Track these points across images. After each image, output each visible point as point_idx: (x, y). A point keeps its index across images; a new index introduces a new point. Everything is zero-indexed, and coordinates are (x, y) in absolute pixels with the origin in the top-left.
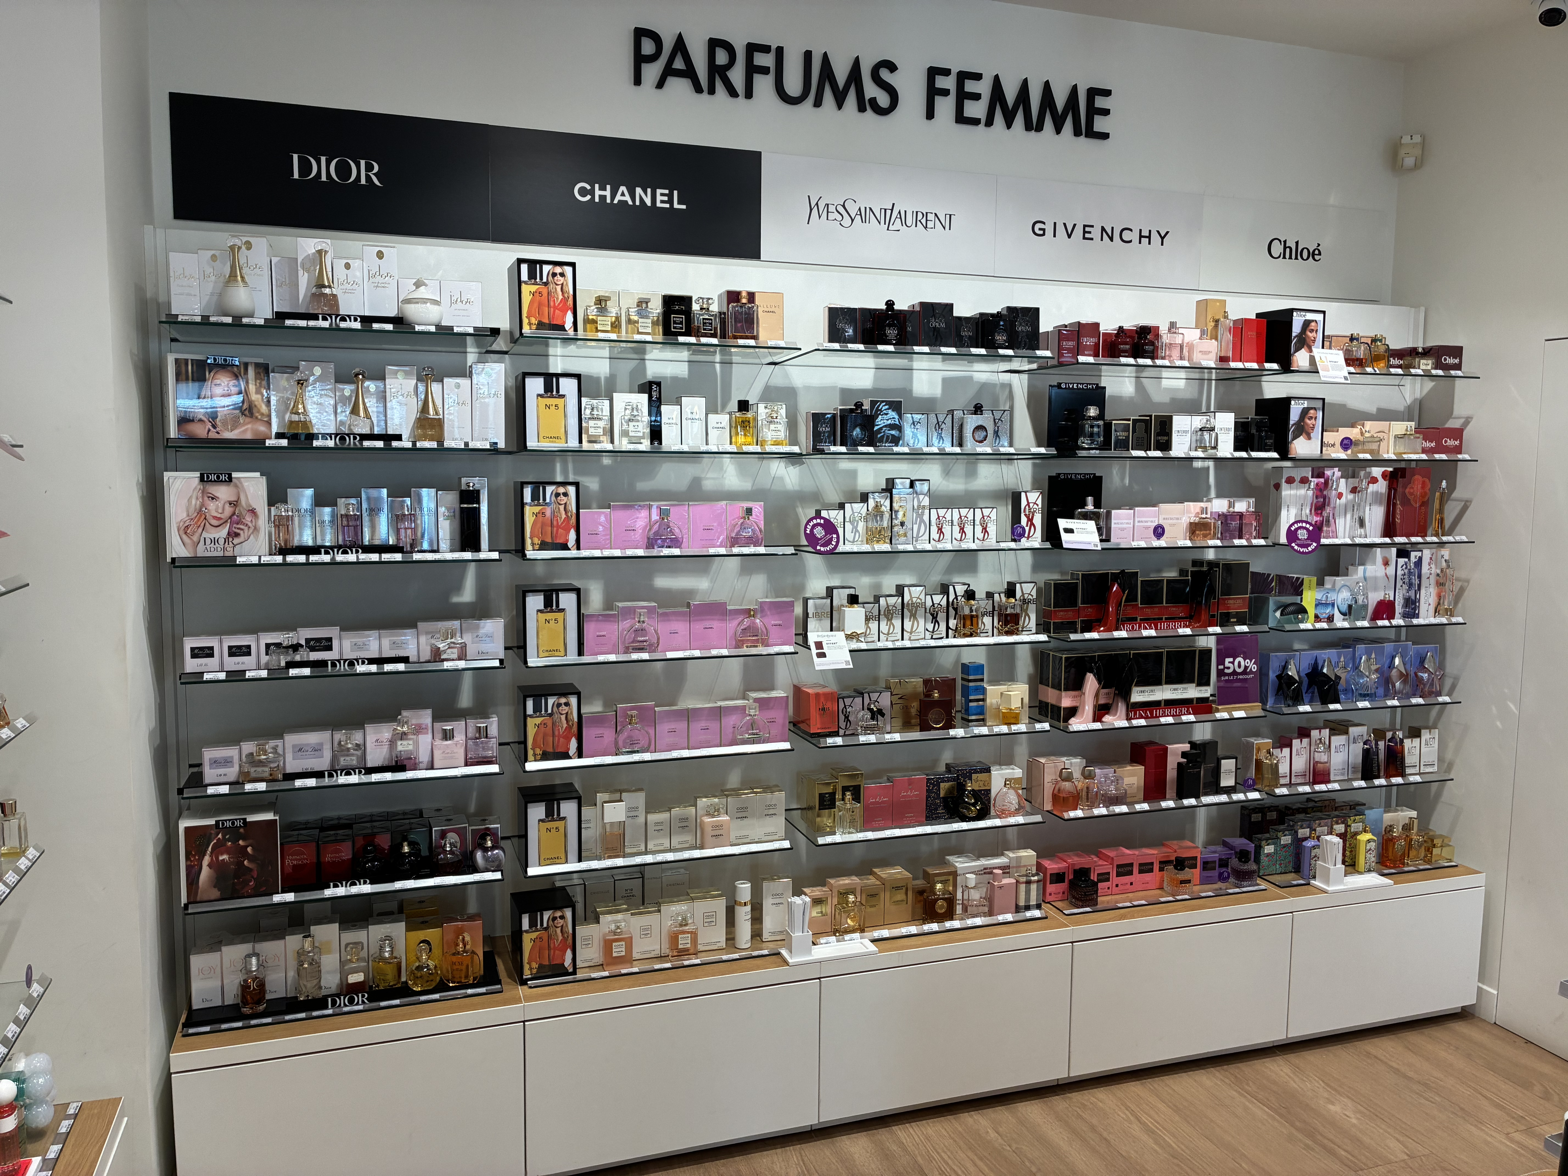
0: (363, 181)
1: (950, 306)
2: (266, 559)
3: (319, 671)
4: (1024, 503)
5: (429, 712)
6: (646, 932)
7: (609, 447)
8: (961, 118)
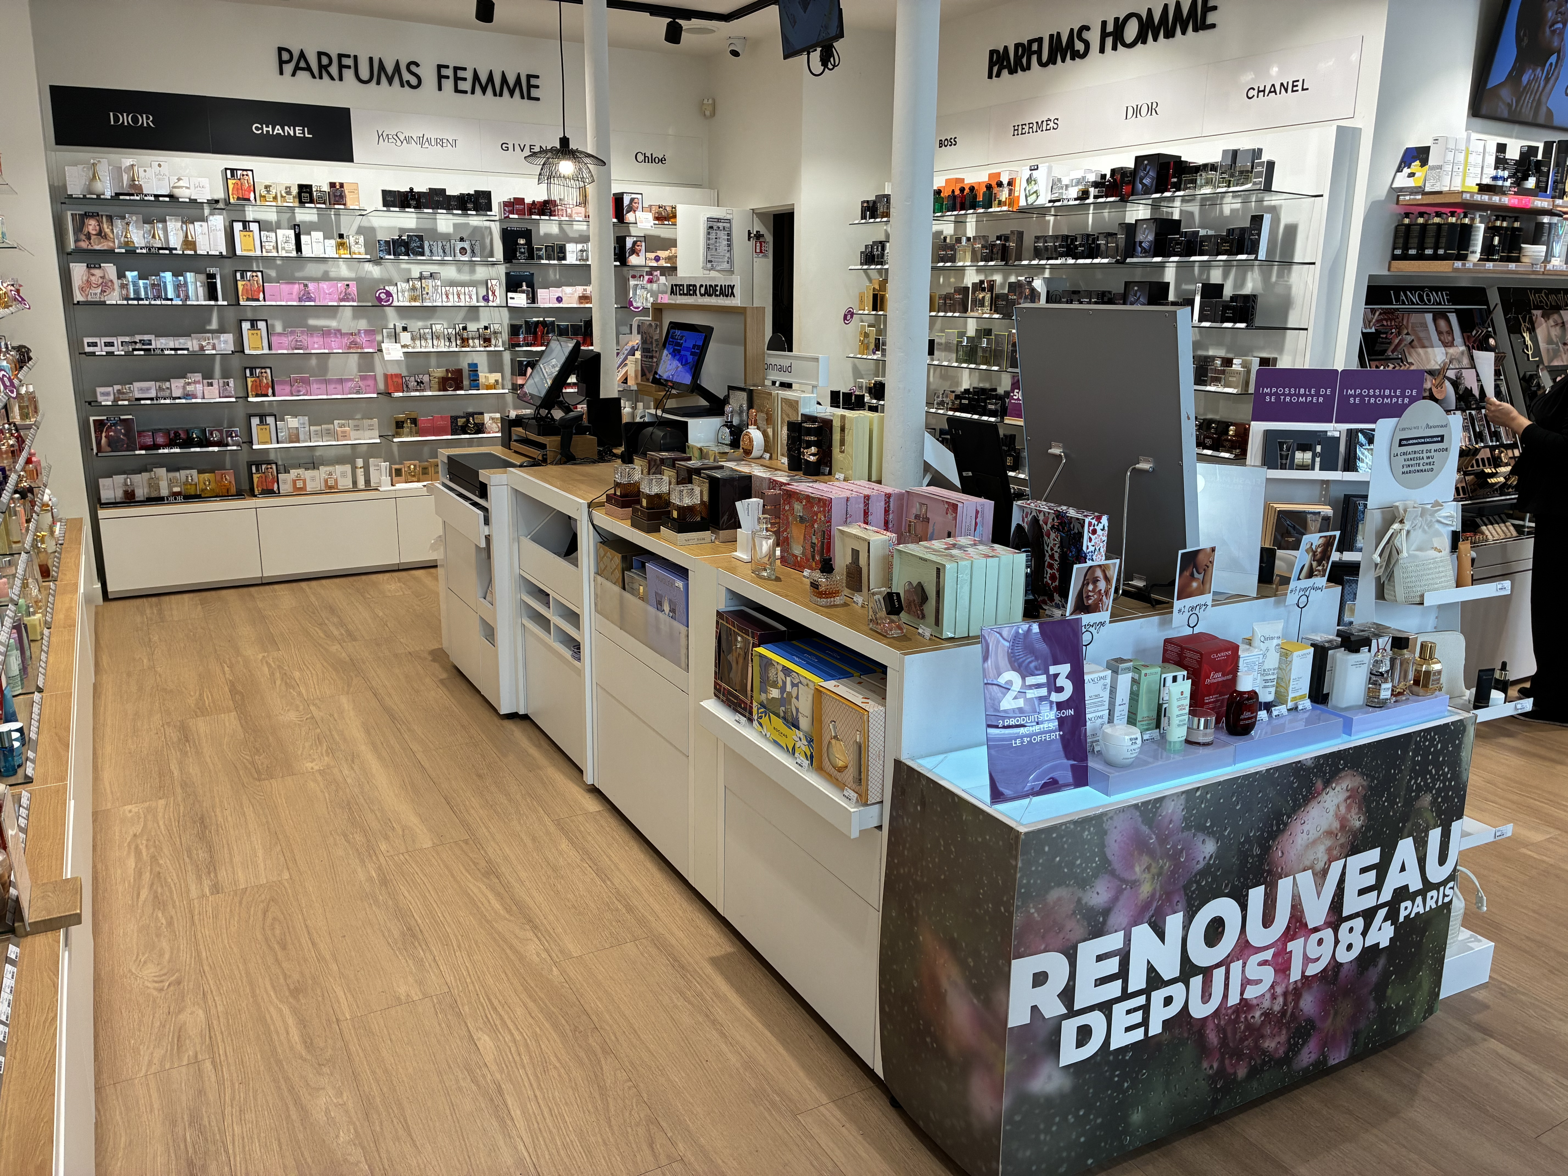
0: (145, 125)
1: (444, 190)
2: (119, 302)
3: (147, 353)
4: (490, 285)
5: (200, 375)
6: (313, 479)
7: (276, 255)
8: (457, 90)
